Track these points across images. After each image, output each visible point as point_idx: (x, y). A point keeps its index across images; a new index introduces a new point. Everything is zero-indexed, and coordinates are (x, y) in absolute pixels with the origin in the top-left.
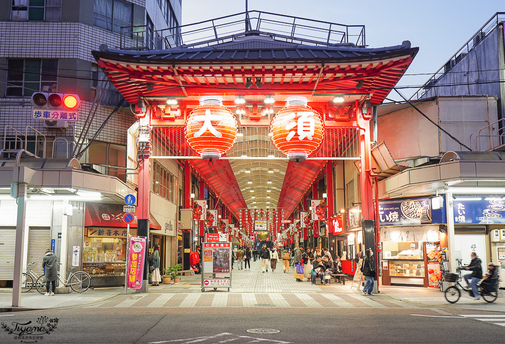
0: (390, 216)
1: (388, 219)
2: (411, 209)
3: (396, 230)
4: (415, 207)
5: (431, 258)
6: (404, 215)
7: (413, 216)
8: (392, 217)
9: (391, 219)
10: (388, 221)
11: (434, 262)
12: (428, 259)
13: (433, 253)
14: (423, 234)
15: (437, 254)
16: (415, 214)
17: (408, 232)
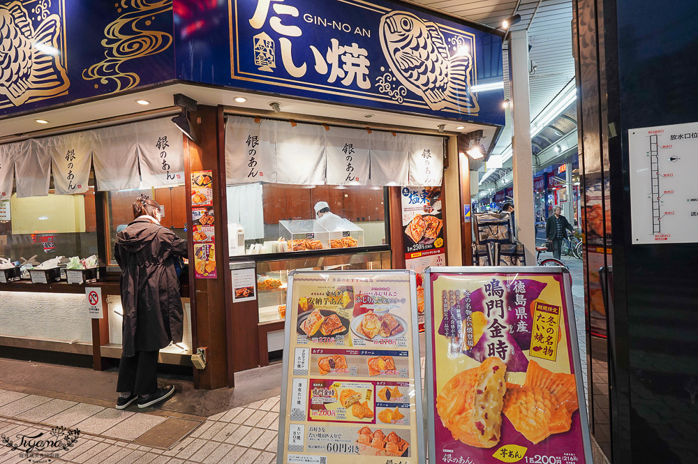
0: (332, 56)
1: (321, 68)
2: (416, 53)
3: (302, 136)
4: (429, 48)
5: (416, 238)
6: (393, 68)
7: (423, 79)
8: (341, 64)
9: (336, 72)
10: (323, 79)
11: (421, 250)
12: (407, 241)
13: (421, 222)
14: (400, 159)
15: (429, 226)
16: (432, 77)
17: (348, 148)
